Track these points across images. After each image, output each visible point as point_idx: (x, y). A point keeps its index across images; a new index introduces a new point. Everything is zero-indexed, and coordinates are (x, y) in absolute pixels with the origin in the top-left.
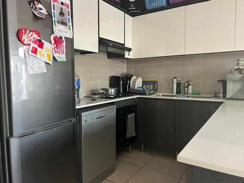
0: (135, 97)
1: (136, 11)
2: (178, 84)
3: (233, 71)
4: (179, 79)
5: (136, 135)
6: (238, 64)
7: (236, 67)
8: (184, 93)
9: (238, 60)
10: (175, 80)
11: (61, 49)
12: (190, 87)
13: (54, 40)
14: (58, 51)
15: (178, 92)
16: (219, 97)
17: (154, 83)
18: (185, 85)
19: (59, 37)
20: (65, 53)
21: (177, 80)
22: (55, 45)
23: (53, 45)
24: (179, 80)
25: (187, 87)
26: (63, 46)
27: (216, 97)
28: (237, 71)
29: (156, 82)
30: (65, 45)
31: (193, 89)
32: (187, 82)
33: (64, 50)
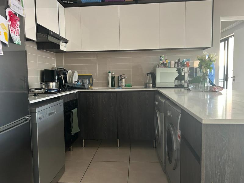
0: (75, 91)
1: (68, 2)
2: (113, 78)
3: (160, 65)
4: (113, 73)
5: (80, 130)
6: (161, 60)
7: (161, 62)
8: (119, 86)
9: (161, 57)
10: (110, 74)
11: (16, 28)
12: (124, 80)
13: (10, 15)
14: (14, 30)
15: (113, 86)
16: (149, 87)
17: (89, 77)
18: (118, 78)
19: (13, 12)
20: (19, 34)
21: (112, 74)
22: (10, 22)
23: (9, 22)
24: (113, 75)
25: (121, 80)
26: (18, 25)
27: (146, 87)
28: (162, 65)
29: (91, 76)
30: (19, 24)
31: (125, 82)
32: (120, 76)
33: (18, 30)
